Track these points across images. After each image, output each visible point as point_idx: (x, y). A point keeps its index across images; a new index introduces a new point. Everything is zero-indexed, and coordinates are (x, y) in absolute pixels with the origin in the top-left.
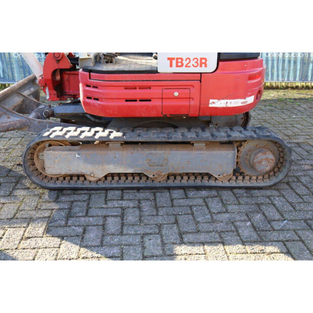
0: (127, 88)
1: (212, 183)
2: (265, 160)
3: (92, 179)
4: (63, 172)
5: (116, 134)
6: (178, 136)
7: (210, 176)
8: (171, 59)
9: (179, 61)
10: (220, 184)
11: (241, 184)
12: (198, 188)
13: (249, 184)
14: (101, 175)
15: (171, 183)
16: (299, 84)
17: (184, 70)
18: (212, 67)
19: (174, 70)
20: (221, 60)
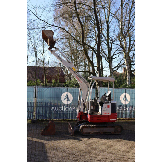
0: (98, 117)
1: (111, 134)
2: (119, 129)
3: (91, 134)
4: (86, 132)
5: (95, 125)
6: (105, 125)
7: (110, 133)
8: (104, 113)
9: (105, 113)
10: (112, 134)
11: (115, 134)
12: (109, 135)
13: (116, 134)
14: (92, 133)
15: (104, 134)
16: (121, 119)
17: (106, 115)
18: (110, 114)
19: (105, 115)
20: (111, 113)
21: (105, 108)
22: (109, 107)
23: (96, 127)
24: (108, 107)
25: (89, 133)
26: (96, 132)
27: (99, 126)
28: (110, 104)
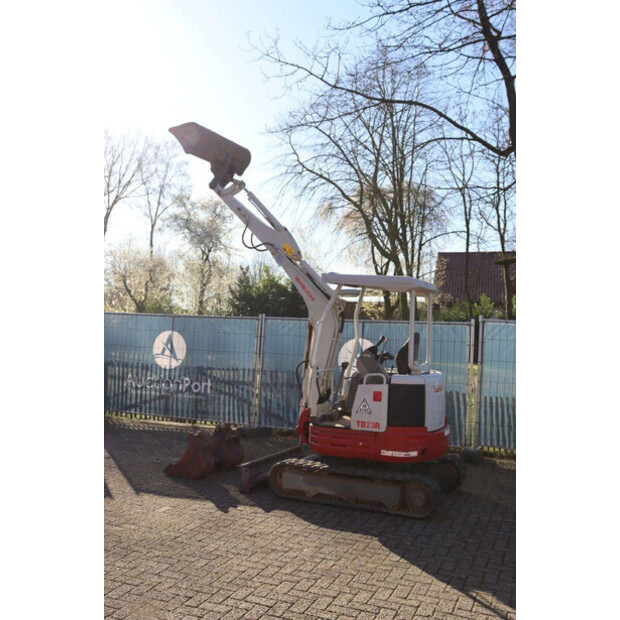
0: (333, 437)
1: (385, 510)
2: (419, 498)
4: (292, 488)
5: (324, 466)
6: (360, 473)
7: (381, 504)
8: (358, 422)
9: (363, 424)
10: (388, 511)
11: (402, 513)
12: (373, 512)
13: (409, 514)
14: (313, 493)
15: (358, 506)
17: (366, 429)
18: (383, 428)
19: (360, 428)
20: (389, 424)
21: (364, 404)
22: (380, 400)
23: (330, 473)
24: (377, 397)
25: (301, 492)
26: (326, 492)
27: (338, 472)
28: (384, 389)
